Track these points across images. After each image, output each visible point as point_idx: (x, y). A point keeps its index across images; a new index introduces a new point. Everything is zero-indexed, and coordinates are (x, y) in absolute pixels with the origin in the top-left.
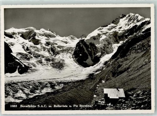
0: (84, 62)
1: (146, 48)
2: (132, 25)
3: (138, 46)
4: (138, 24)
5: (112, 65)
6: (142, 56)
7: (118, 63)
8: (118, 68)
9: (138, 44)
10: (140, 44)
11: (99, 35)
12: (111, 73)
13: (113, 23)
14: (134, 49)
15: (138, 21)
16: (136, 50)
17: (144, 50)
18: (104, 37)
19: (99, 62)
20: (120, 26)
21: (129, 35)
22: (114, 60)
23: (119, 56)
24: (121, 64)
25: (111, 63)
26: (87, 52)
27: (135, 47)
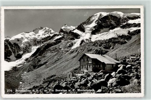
0: (8, 57)
1: (58, 50)
2: (47, 35)
3: (52, 48)
4: (51, 35)
5: (32, 61)
6: (56, 55)
7: (38, 59)
8: (38, 62)
9: (52, 47)
10: (54, 47)
11: (22, 38)
12: (32, 66)
13: (33, 31)
14: (49, 50)
15: (51, 34)
16: (51, 51)
17: (57, 51)
18: (26, 40)
19: (21, 59)
20: (39, 35)
21: (44, 41)
22: (33, 57)
23: (37, 55)
24: (40, 59)
25: (31, 60)
26: (11, 50)
27: (50, 49)
